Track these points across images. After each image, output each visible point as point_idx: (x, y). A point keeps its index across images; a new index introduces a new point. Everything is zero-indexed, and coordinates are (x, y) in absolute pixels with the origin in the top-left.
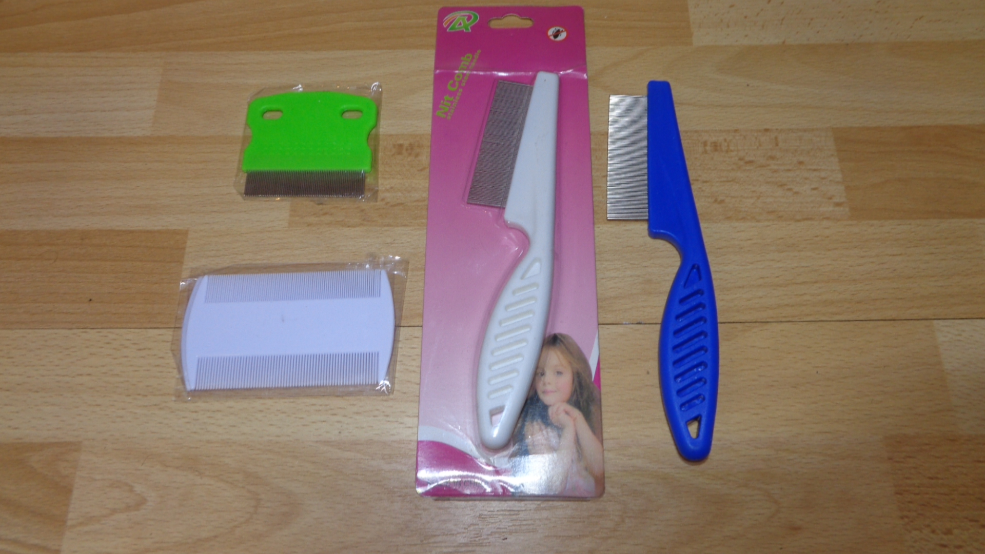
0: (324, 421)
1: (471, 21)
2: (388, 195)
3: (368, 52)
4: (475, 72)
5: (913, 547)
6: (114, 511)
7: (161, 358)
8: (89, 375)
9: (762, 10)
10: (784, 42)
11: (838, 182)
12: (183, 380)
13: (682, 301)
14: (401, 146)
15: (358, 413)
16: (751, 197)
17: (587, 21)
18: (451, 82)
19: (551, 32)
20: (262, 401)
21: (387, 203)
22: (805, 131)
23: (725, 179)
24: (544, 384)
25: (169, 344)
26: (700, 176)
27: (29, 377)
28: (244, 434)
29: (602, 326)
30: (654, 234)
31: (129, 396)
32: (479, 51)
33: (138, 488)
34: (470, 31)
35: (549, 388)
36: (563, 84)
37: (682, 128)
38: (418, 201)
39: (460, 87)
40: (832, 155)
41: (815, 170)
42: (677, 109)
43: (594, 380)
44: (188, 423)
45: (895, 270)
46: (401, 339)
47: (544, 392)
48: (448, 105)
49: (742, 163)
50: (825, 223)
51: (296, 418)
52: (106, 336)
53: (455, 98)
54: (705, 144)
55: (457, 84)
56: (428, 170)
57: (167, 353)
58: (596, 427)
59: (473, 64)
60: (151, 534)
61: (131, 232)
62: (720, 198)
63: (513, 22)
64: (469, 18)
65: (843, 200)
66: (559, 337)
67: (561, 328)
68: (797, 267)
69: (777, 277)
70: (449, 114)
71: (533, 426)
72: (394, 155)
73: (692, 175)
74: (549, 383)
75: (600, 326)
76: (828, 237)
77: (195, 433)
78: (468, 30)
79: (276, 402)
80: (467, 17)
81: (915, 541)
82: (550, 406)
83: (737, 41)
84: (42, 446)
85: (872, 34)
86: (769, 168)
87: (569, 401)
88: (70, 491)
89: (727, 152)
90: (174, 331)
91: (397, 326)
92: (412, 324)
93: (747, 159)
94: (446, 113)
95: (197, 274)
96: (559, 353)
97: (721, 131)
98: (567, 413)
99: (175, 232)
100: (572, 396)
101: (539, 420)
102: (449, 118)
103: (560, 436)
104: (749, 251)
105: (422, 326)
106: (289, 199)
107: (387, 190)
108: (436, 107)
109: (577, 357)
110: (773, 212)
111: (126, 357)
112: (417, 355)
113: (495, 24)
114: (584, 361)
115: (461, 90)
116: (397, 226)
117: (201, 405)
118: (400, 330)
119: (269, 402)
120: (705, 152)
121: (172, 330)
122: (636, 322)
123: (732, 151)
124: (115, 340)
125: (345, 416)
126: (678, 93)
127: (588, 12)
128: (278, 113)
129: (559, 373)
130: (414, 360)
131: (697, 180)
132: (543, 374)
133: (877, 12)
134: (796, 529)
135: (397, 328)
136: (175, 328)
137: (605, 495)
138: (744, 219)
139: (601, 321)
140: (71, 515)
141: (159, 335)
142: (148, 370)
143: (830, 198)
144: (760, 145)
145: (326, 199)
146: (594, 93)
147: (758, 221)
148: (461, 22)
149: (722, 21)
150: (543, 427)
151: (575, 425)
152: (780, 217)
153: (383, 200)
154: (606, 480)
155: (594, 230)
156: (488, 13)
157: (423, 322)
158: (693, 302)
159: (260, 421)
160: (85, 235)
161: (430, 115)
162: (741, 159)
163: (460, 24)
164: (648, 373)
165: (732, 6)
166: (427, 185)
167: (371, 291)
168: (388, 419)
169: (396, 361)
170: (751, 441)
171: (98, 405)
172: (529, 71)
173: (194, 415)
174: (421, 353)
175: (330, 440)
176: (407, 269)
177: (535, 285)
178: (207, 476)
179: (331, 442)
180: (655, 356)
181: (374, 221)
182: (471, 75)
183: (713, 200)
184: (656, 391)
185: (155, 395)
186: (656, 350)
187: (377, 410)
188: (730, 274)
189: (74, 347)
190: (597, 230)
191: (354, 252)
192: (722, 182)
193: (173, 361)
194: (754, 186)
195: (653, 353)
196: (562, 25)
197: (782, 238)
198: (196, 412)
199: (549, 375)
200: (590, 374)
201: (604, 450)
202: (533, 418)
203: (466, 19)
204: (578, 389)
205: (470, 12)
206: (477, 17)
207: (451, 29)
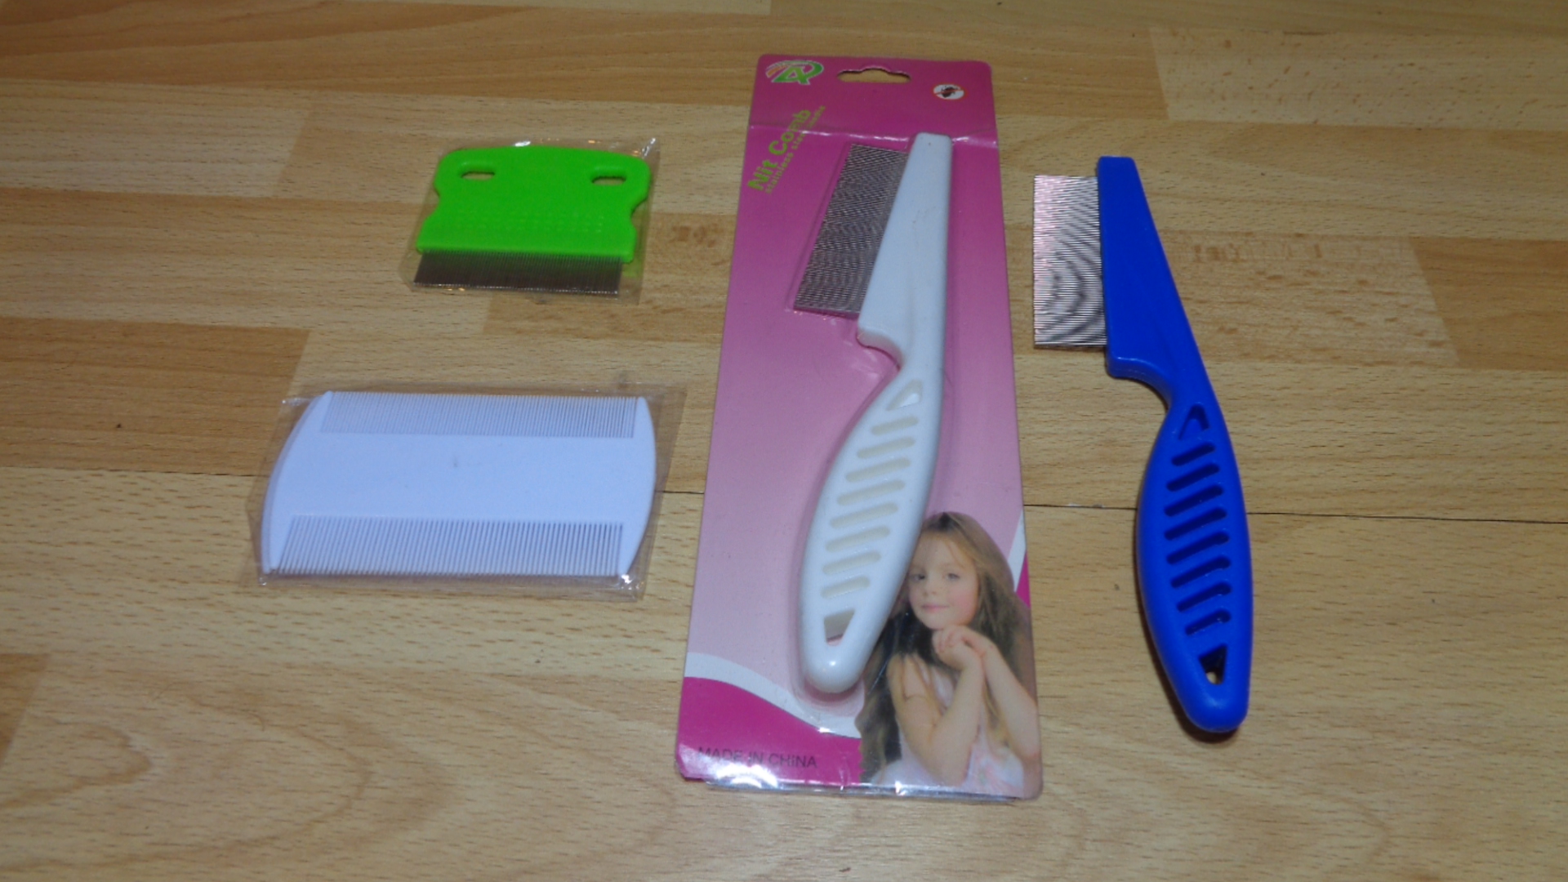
0: (510, 641)
1: (810, 72)
2: (657, 295)
4: (815, 133)
6: (84, 781)
7: (225, 521)
8: (90, 543)
9: (1276, 80)
10: (1315, 122)
11: (1431, 313)
12: (257, 553)
13: (1178, 460)
14: (687, 229)
15: (573, 629)
16: (1283, 327)
17: (997, 83)
18: (775, 142)
19: (939, 89)
20: (398, 601)
21: (655, 308)
22: (1365, 239)
23: (1234, 300)
24: (925, 594)
25: (243, 501)
28: (357, 655)
29: (1031, 507)
30: (1117, 371)
31: (152, 581)
32: (822, 108)
33: (139, 742)
34: (808, 83)
35: (933, 600)
36: (958, 155)
37: (1159, 226)
38: (709, 306)
39: (789, 150)
40: (1414, 274)
41: (1388, 294)
42: (1149, 200)
43: (1018, 588)
44: (254, 631)
45: (1551, 445)
46: (663, 511)
47: (926, 607)
48: (767, 175)
49: (1262, 278)
50: (1415, 370)
51: (458, 632)
52: (134, 484)
53: (779, 165)
54: (1197, 249)
55: (785, 147)
56: (729, 264)
57: (238, 515)
58: (1022, 669)
59: (812, 123)
60: (147, 828)
61: (211, 328)
62: (1232, 325)
63: (877, 76)
64: (808, 68)
65: (1443, 338)
66: (953, 518)
68: (1373, 433)
69: (1342, 446)
70: (769, 186)
71: (903, 663)
72: (672, 241)
73: (1181, 291)
74: (934, 593)
75: (1026, 507)
76: (1423, 390)
77: (265, 649)
78: (805, 82)
79: (424, 604)
80: (804, 68)
82: (936, 631)
83: (1239, 117)
85: (1458, 118)
86: (1308, 287)
87: (972, 625)
88: (7, 741)
89: (1235, 261)
90: (256, 481)
91: (659, 491)
92: (687, 489)
93: (1272, 273)
94: (765, 185)
95: (312, 392)
96: (953, 545)
97: (1222, 233)
98: (968, 643)
99: (288, 332)
100: (977, 614)
101: (916, 656)
102: (769, 191)
103: (955, 683)
104: (1286, 405)
105: (703, 494)
106: (490, 293)
108: (748, 174)
109: (988, 554)
110: (1324, 350)
111: (162, 517)
112: (691, 539)
114: (999, 560)
115: (791, 155)
116: (670, 341)
117: (285, 601)
118: (664, 502)
119: (414, 603)
120: (1198, 260)
121: (254, 478)
122: (1091, 505)
123: (1243, 261)
124: (148, 490)
125: (550, 633)
126: (1150, 178)
127: (996, 71)
129: (953, 576)
130: (685, 546)
131: (1187, 299)
132: (922, 577)
133: (1462, 91)
135: (659, 494)
136: (259, 476)
138: (1271, 357)
139: (1028, 500)
141: (231, 486)
142: (198, 541)
143: (1421, 334)
144: (1291, 255)
145: (547, 297)
146: (1009, 174)
147: (1299, 362)
148: (793, 73)
149: (1212, 91)
150: (923, 665)
151: (983, 666)
152: (1336, 358)
153: (649, 302)
154: (1046, 770)
155: (1013, 362)
156: (836, 66)
157: (705, 486)
158: (1198, 463)
159: (392, 634)
160: (129, 330)
161: (737, 192)
162: (1260, 273)
163: (793, 75)
165: (1226, 74)
166: (726, 285)
167: (618, 429)
168: (630, 642)
169: (650, 547)
170: (1320, 712)
171: (94, 594)
172: (903, 137)
173: (269, 619)
174: (700, 536)
175: (516, 673)
176: (682, 405)
177: (912, 421)
178: (273, 725)
179: (519, 677)
180: (1129, 560)
181: (631, 332)
182: (807, 135)
183: (1217, 328)
184: (1136, 618)
185: (203, 582)
186: (1129, 552)
187: (612, 626)
188: (1256, 437)
189: (71, 498)
190: (1017, 362)
191: (592, 375)
192: (1230, 303)
193: (247, 528)
194: (1287, 311)
195: (1126, 555)
196: (955, 84)
197: (1343, 389)
198: (272, 613)
199: (935, 580)
200: (1010, 580)
201: (1039, 715)
202: (904, 648)
203: (802, 68)
204: (988, 603)
205: (810, 61)
206: (820, 68)
207: (779, 79)
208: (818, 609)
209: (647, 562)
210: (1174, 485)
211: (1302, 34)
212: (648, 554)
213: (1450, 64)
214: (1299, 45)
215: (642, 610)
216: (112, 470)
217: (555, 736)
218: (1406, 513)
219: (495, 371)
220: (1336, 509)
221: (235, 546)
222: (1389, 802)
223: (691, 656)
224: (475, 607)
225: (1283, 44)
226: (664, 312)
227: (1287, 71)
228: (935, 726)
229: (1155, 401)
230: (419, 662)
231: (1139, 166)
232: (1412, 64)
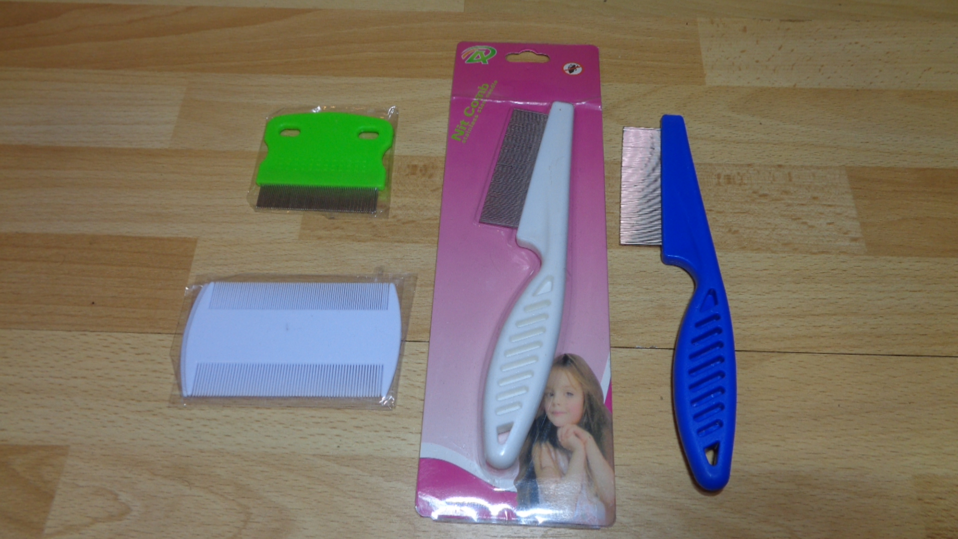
0: (323, 434)
1: (488, 55)
2: (399, 212)
3: (386, 79)
4: (491, 101)
6: (96, 520)
7: (159, 363)
8: (84, 378)
9: (773, 56)
10: (795, 86)
11: (854, 218)
12: (180, 387)
13: (698, 325)
14: (415, 167)
15: (358, 427)
16: (766, 229)
17: (602, 60)
18: (468, 108)
19: (566, 67)
20: (259, 411)
21: (398, 220)
22: (818, 168)
23: (739, 211)
24: (554, 405)
25: (168, 350)
26: (714, 207)
27: (22, 378)
28: (239, 444)
29: (614, 349)
30: (667, 260)
31: (121, 400)
32: (496, 82)
33: (124, 497)
34: (487, 63)
35: (558, 409)
36: (578, 116)
37: (695, 161)
38: (429, 219)
39: (476, 113)
40: (846, 192)
41: (830, 206)
42: (690, 143)
43: (605, 402)
44: (183, 430)
45: (915, 306)
46: (406, 353)
47: (554, 413)
48: (464, 129)
49: (755, 196)
50: (842, 257)
51: (294, 429)
52: (105, 340)
54: (719, 176)
55: (473, 111)
56: (441, 191)
57: (166, 359)
58: (607, 451)
59: (490, 93)
61: (141, 238)
62: (735, 228)
63: (529, 57)
64: (487, 52)
65: (858, 235)
66: (570, 357)
67: (571, 349)
68: (814, 299)
69: (794, 308)
70: (464, 138)
71: (541, 447)
72: (407, 175)
73: (707, 206)
74: (559, 404)
75: (612, 349)
76: (845, 270)
77: (188, 441)
78: (486, 62)
79: (274, 413)
80: (485, 51)
82: (560, 427)
83: (749, 83)
84: (27, 449)
85: (881, 82)
86: (783, 201)
87: (579, 424)
88: (52, 497)
89: (740, 185)
90: (174, 337)
91: (403, 341)
92: (419, 339)
93: (761, 192)
94: (461, 137)
95: (202, 281)
96: (569, 374)
97: (734, 165)
98: (577, 435)
99: (185, 240)
100: (582, 418)
101: (548, 443)
102: (464, 142)
103: (569, 459)
104: (765, 281)
105: (428, 342)
106: (302, 213)
107: (399, 208)
108: (451, 130)
109: (589, 379)
110: (788, 244)
111: (123, 361)
112: (422, 370)
113: (512, 58)
114: (596, 384)
115: (477, 116)
116: (408, 243)
117: (196, 412)
118: (406, 348)
119: (267, 412)
120: (719, 184)
121: (173, 335)
122: (649, 347)
123: (745, 184)
124: (114, 343)
125: (345, 430)
126: (692, 128)
127: (602, 51)
128: (296, 132)
129: (569, 394)
130: (419, 375)
131: (710, 210)
132: (552, 395)
133: (886, 62)
135: (403, 342)
136: (175, 334)
137: (615, 524)
138: (758, 250)
139: (613, 344)
140: (49, 523)
141: (160, 340)
142: (145, 375)
143: (846, 233)
144: (774, 180)
145: (335, 214)
146: (608, 126)
147: (774, 252)
148: (479, 55)
149: (733, 64)
150: (552, 449)
151: (585, 448)
152: (796, 250)
153: (394, 217)
154: (617, 508)
155: (607, 254)
156: (504, 49)
157: (430, 337)
158: (710, 326)
159: (257, 431)
160: (94, 240)
161: (445, 140)
162: (755, 192)
163: (478, 57)
164: (662, 398)
165: (743, 52)
166: (439, 205)
167: (379, 304)
168: (389, 434)
169: (399, 376)
170: (771, 474)
171: (89, 409)
172: (544, 102)
173: (189, 423)
174: (427, 369)
175: (327, 454)
176: (415, 285)
177: (547, 302)
178: (197, 487)
179: (328, 456)
180: (669, 381)
181: (384, 237)
182: (488, 103)
183: (727, 230)
184: (670, 417)
185: (149, 401)
186: (669, 376)
187: (379, 425)
188: (746, 302)
189: (72, 349)
190: (609, 254)
191: (362, 266)
192: (735, 213)
193: (171, 366)
194: (769, 218)
195: (667, 379)
196: (578, 63)
197: (798, 270)
198: (190, 419)
199: (559, 397)
200: (602, 397)
201: (615, 476)
202: (541, 439)
203: (483, 52)
204: (589, 412)
205: (490, 47)
206: (495, 51)
207: (468, 61)
208: (494, 421)
209: (397, 384)
210: (695, 340)
211: (791, 21)
212: (398, 380)
213: (880, 42)
214: (788, 29)
215: (395, 414)
216: (91, 331)
217: (350, 491)
218: (829, 351)
219: (306, 264)
220: (789, 348)
221: (166, 378)
222: (804, 526)
223: (423, 443)
224: (303, 414)
225: (779, 29)
226: (404, 223)
227: (780, 48)
229: (689, 279)
230: (273, 448)
231: (686, 120)
232: (856, 43)
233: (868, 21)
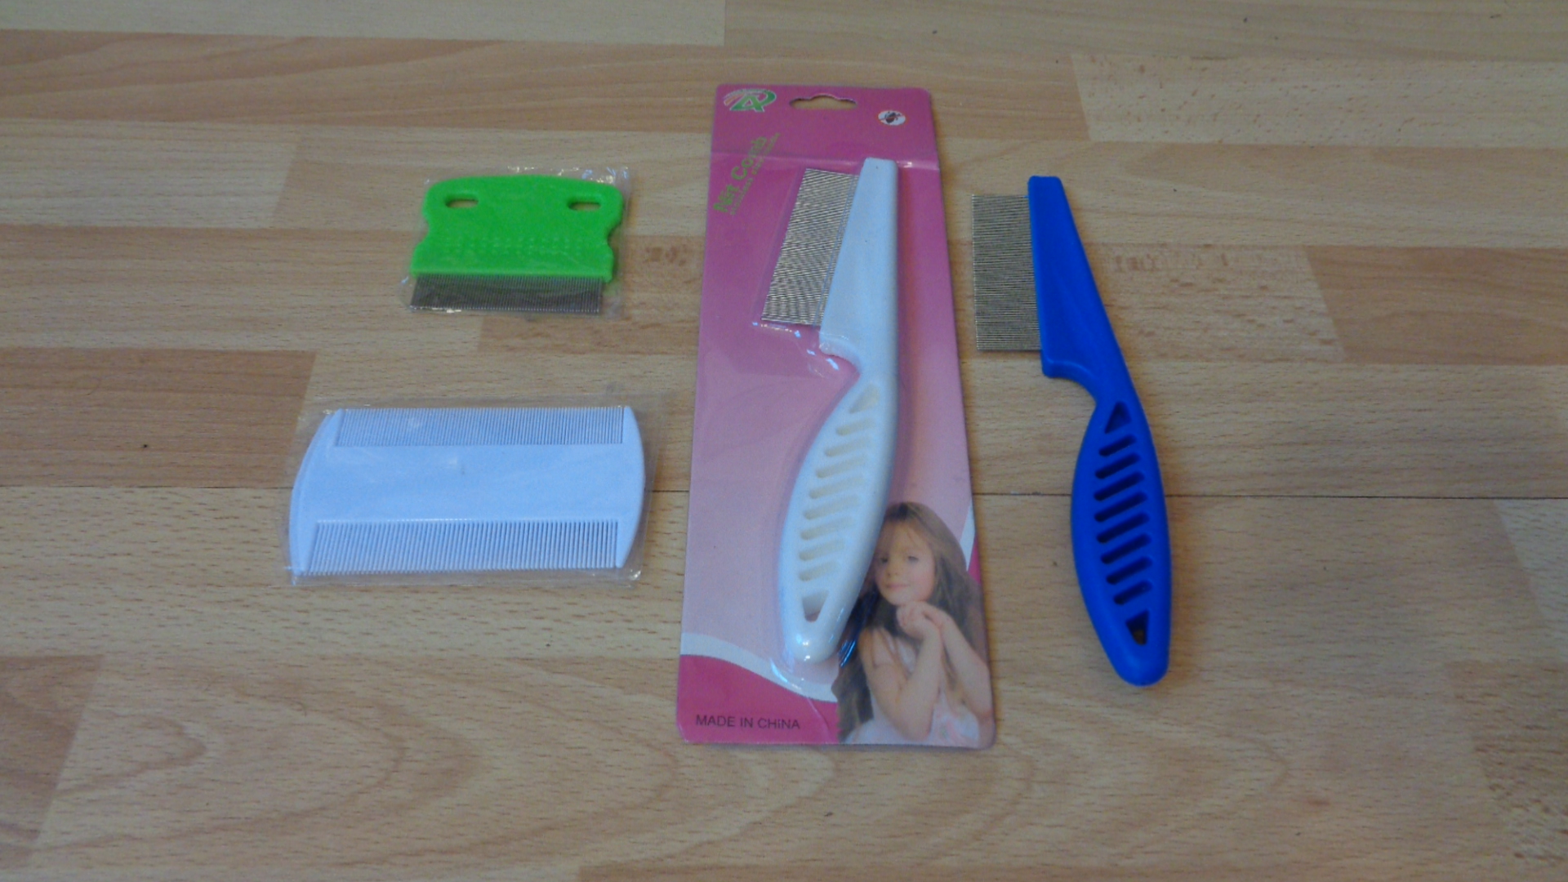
0: (522, 628)
1: (764, 100)
2: (638, 312)
3: (610, 133)
4: (772, 159)
5: (1517, 833)
6: (146, 766)
7: (255, 530)
8: (128, 554)
9: (1185, 103)
10: (1220, 141)
11: (1323, 314)
12: (286, 562)
13: (1105, 452)
14: (658, 250)
15: (579, 616)
16: (1195, 330)
18: (736, 168)
19: (882, 115)
20: (418, 596)
21: (636, 323)
22: (1264, 248)
23: (1152, 305)
24: (889, 575)
25: (269, 511)
26: (1117, 301)
27: (25, 557)
28: (385, 646)
29: (979, 496)
30: (1053, 371)
31: (190, 586)
33: (193, 730)
34: (763, 110)
35: (896, 580)
36: (902, 177)
37: (1085, 238)
38: (683, 321)
39: (750, 175)
40: (1308, 280)
41: (1285, 297)
42: (1075, 216)
44: (289, 628)
45: (1424, 430)
46: (653, 509)
47: (889, 586)
48: (731, 198)
49: (1175, 285)
50: (1309, 365)
51: (475, 622)
52: (164, 498)
53: (741, 189)
54: (1118, 260)
55: (745, 172)
56: (699, 282)
57: (265, 523)
59: (769, 149)
60: (208, 804)
61: (223, 353)
62: (1148, 330)
63: (827, 104)
64: (762, 97)
65: (1333, 337)
66: (910, 507)
68: (1274, 422)
69: (1246, 435)
70: (733, 208)
71: (872, 636)
72: (647, 261)
73: (1106, 298)
74: (897, 574)
75: (975, 496)
76: (1316, 384)
77: (300, 643)
78: (761, 109)
79: (442, 599)
80: (758, 96)
81: (1520, 825)
82: (900, 606)
83: (1153, 138)
84: (31, 662)
85: (1345, 136)
86: (1217, 293)
87: (930, 600)
88: (71, 734)
89: (1152, 270)
90: (279, 492)
91: (649, 491)
92: (673, 488)
93: (1185, 280)
94: (729, 208)
96: (911, 531)
97: (1140, 245)
98: (927, 617)
99: (296, 355)
100: (935, 591)
101: (883, 630)
102: (732, 213)
103: (917, 652)
104: (1199, 399)
105: (688, 491)
106: (482, 314)
107: (639, 306)
108: (713, 196)
109: (944, 539)
110: (1228, 349)
111: (192, 528)
112: (680, 533)
113: (801, 105)
114: (953, 543)
115: (751, 179)
116: (650, 354)
117: (316, 600)
118: (654, 501)
119: (432, 598)
121: (276, 490)
122: (1031, 492)
123: (1159, 270)
124: (178, 503)
125: (558, 621)
127: (937, 96)
128: (471, 204)
129: (914, 559)
130: (674, 539)
131: (1113, 305)
133: (1349, 111)
134: (1320, 803)
135: (648, 493)
136: (280, 488)
137: (999, 746)
138: (1185, 357)
139: (977, 489)
140: (66, 773)
142: (230, 549)
143: (1314, 333)
144: (1201, 264)
145: (535, 315)
147: (1209, 360)
148: (748, 101)
149: (1129, 113)
150: (889, 638)
151: (942, 636)
152: (1241, 357)
153: (628, 319)
156: (789, 94)
157: (689, 485)
158: (1121, 454)
159: (415, 626)
161: (705, 212)
162: (1173, 281)
163: (749, 102)
164: (1055, 564)
165: (1141, 97)
166: (697, 301)
167: (608, 437)
168: (631, 625)
171: (137, 600)
172: (852, 159)
173: (302, 616)
174: (686, 530)
175: (531, 656)
178: (316, 711)
179: (531, 659)
180: (1065, 540)
181: (614, 347)
182: (766, 161)
183: (1137, 332)
185: (237, 586)
186: (1067, 532)
187: (612, 612)
188: (1173, 429)
189: (109, 513)
191: (581, 387)
192: (1148, 308)
194: (1198, 315)
195: (1064, 536)
196: (897, 110)
197: (1247, 384)
198: (306, 611)
199: (897, 563)
200: (963, 561)
202: (873, 624)
203: (757, 97)
204: (944, 583)
205: (764, 90)
206: (773, 96)
207: (736, 107)
208: (793, 593)
210: (1101, 474)
211: (1207, 58)
213: (1338, 86)
214: (1204, 69)
215: (638, 597)
216: (143, 487)
217: (567, 710)
218: (1303, 493)
219: (491, 385)
220: (1242, 490)
222: (1287, 740)
223: (683, 635)
224: (489, 600)
225: (1191, 69)
226: (643, 327)
227: (1194, 93)
228: (901, 688)
229: (1085, 396)
231: (1065, 184)
232: (1305, 87)
233: (1318, 59)
